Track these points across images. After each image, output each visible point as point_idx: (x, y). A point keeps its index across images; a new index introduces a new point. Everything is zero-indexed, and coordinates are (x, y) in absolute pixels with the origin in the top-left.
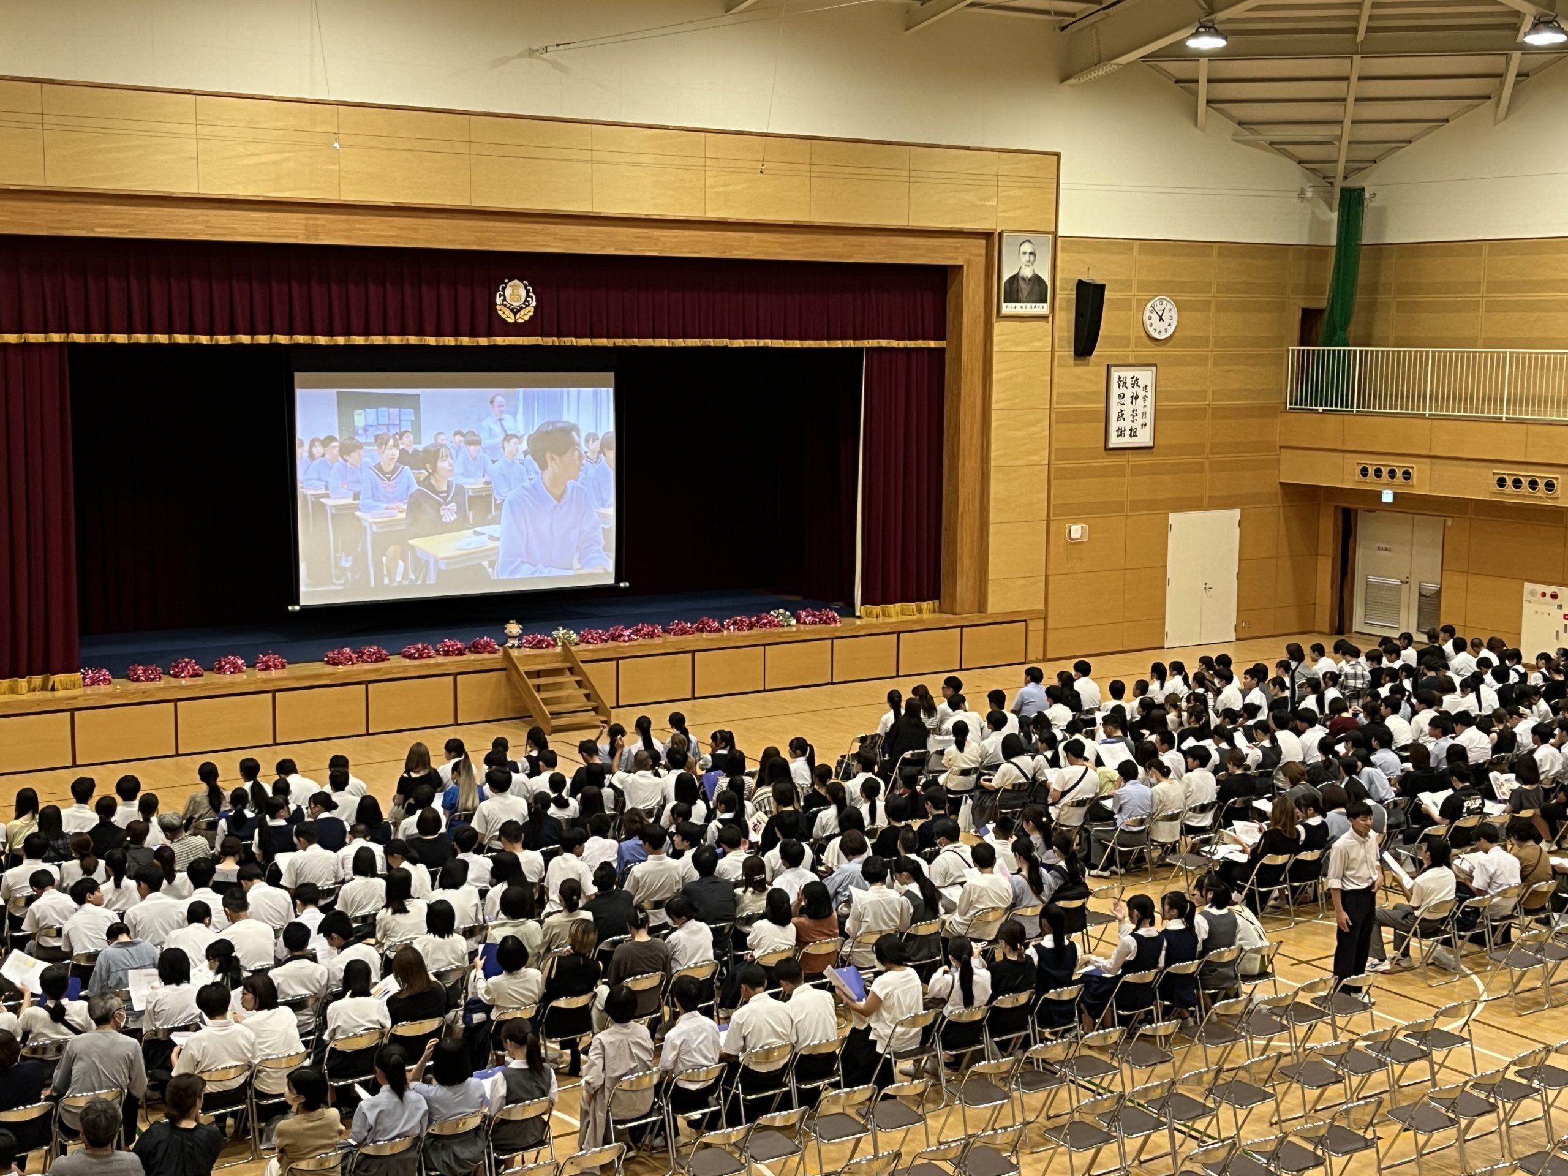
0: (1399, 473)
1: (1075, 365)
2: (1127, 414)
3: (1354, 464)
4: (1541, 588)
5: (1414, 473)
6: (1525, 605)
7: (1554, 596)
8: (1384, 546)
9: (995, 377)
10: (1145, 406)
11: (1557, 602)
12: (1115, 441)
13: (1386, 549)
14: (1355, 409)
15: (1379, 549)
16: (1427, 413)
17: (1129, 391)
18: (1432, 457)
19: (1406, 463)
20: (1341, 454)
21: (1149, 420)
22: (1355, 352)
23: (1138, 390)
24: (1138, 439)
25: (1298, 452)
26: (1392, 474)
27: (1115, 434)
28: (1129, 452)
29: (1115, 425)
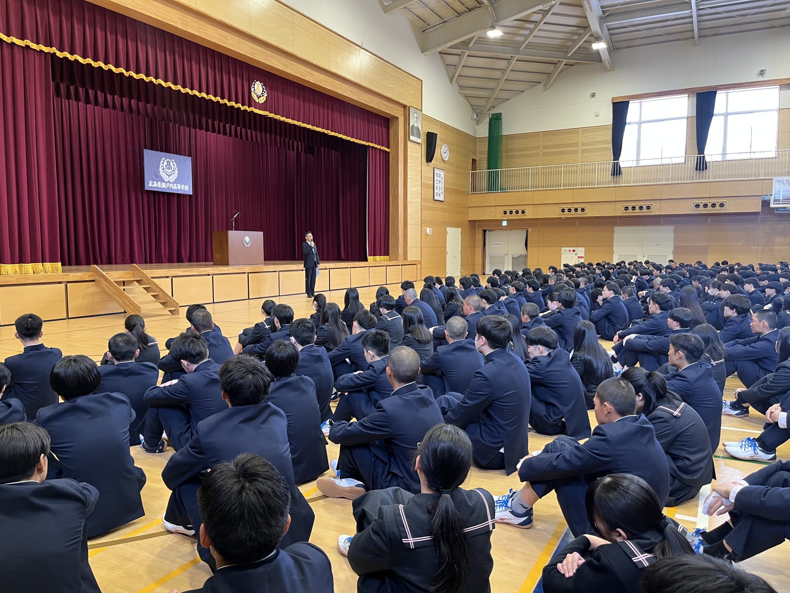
0: (520, 212)
1: (427, 166)
2: (438, 188)
3: (501, 210)
4: (568, 249)
5: (526, 211)
6: (562, 255)
7: (574, 251)
8: (497, 243)
9: (408, 165)
10: (442, 185)
11: (575, 253)
12: (436, 198)
14: (499, 191)
15: (495, 244)
16: (530, 190)
17: (438, 179)
18: (533, 205)
19: (523, 208)
20: (495, 207)
21: (443, 191)
22: (498, 171)
23: (440, 179)
24: (442, 198)
25: (476, 208)
26: (517, 212)
27: (435, 194)
28: (438, 202)
29: (436, 191)
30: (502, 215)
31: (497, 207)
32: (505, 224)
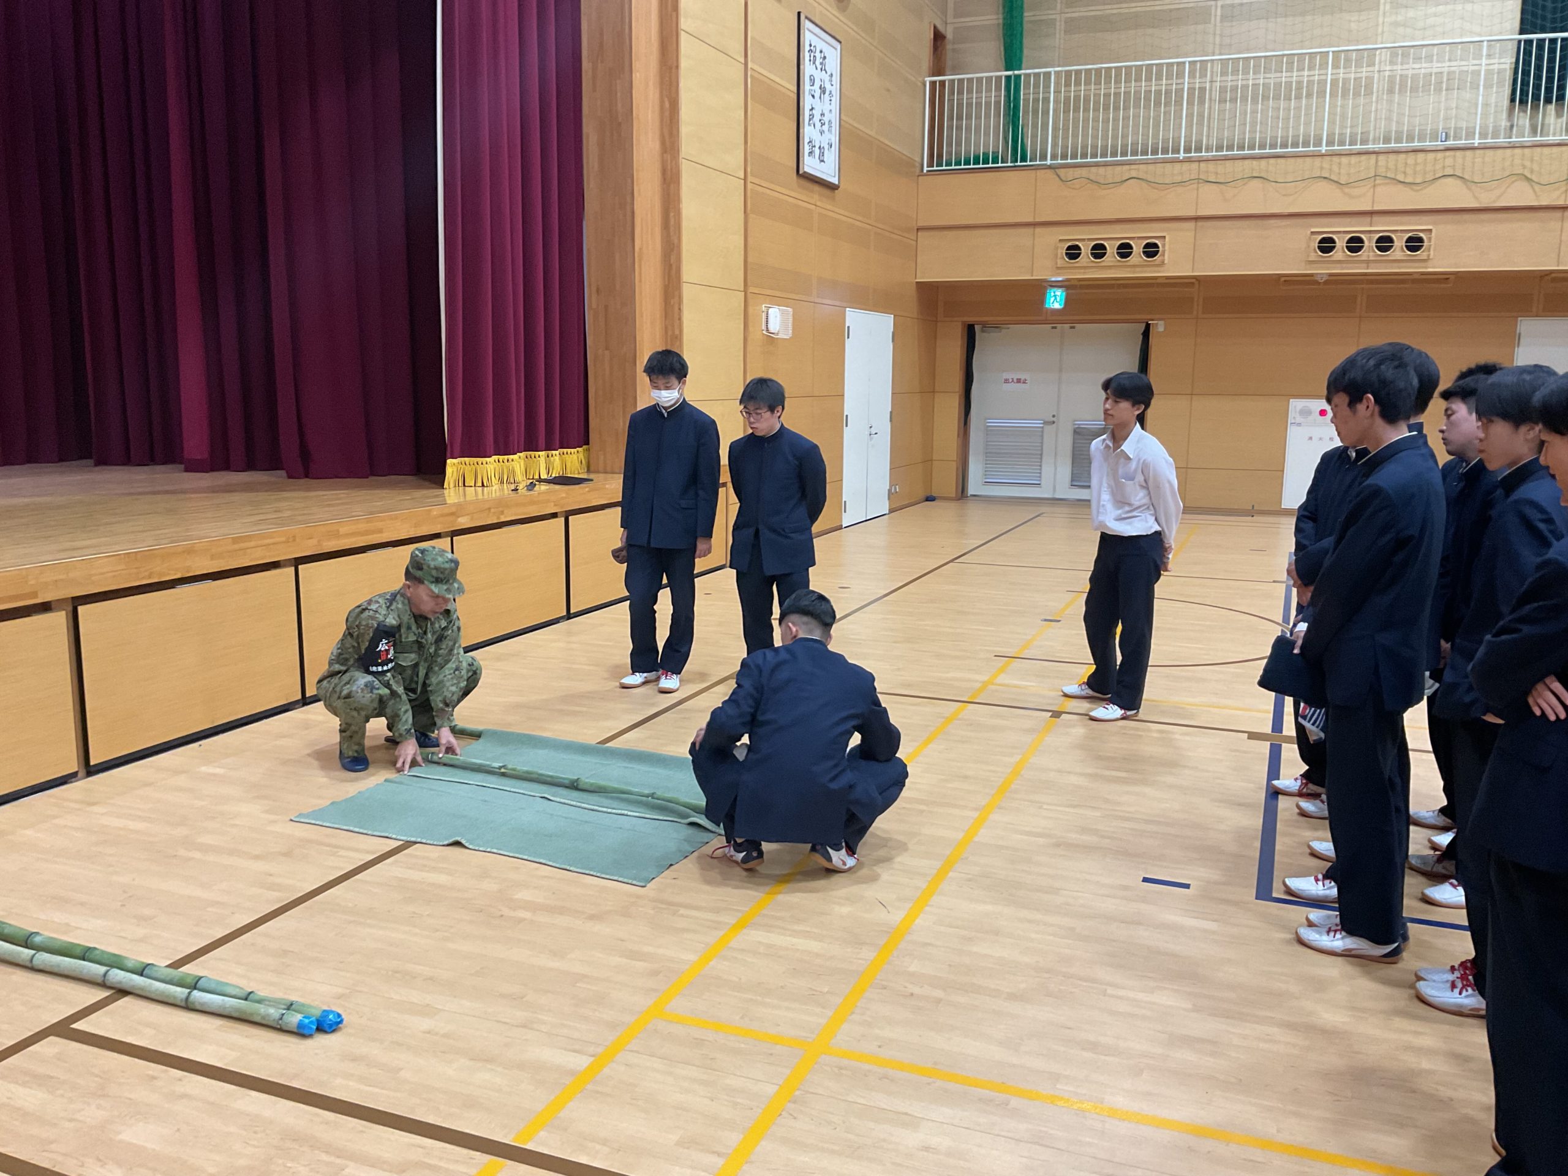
0: (1138, 248)
2: (817, 117)
3: (1054, 241)
4: (1317, 404)
5: (1165, 248)
6: (1293, 431)
8: (1016, 377)
10: (830, 110)
13: (1019, 381)
15: (1006, 381)
16: (1182, 155)
17: (818, 75)
18: (1197, 219)
19: (1151, 233)
20: (1030, 230)
21: (834, 138)
22: (1047, 75)
23: (827, 78)
24: (826, 168)
25: (950, 234)
26: (1125, 250)
27: (807, 149)
28: (816, 188)
29: (808, 132)
30: (1060, 263)
31: (1038, 230)
32: (1055, 300)
